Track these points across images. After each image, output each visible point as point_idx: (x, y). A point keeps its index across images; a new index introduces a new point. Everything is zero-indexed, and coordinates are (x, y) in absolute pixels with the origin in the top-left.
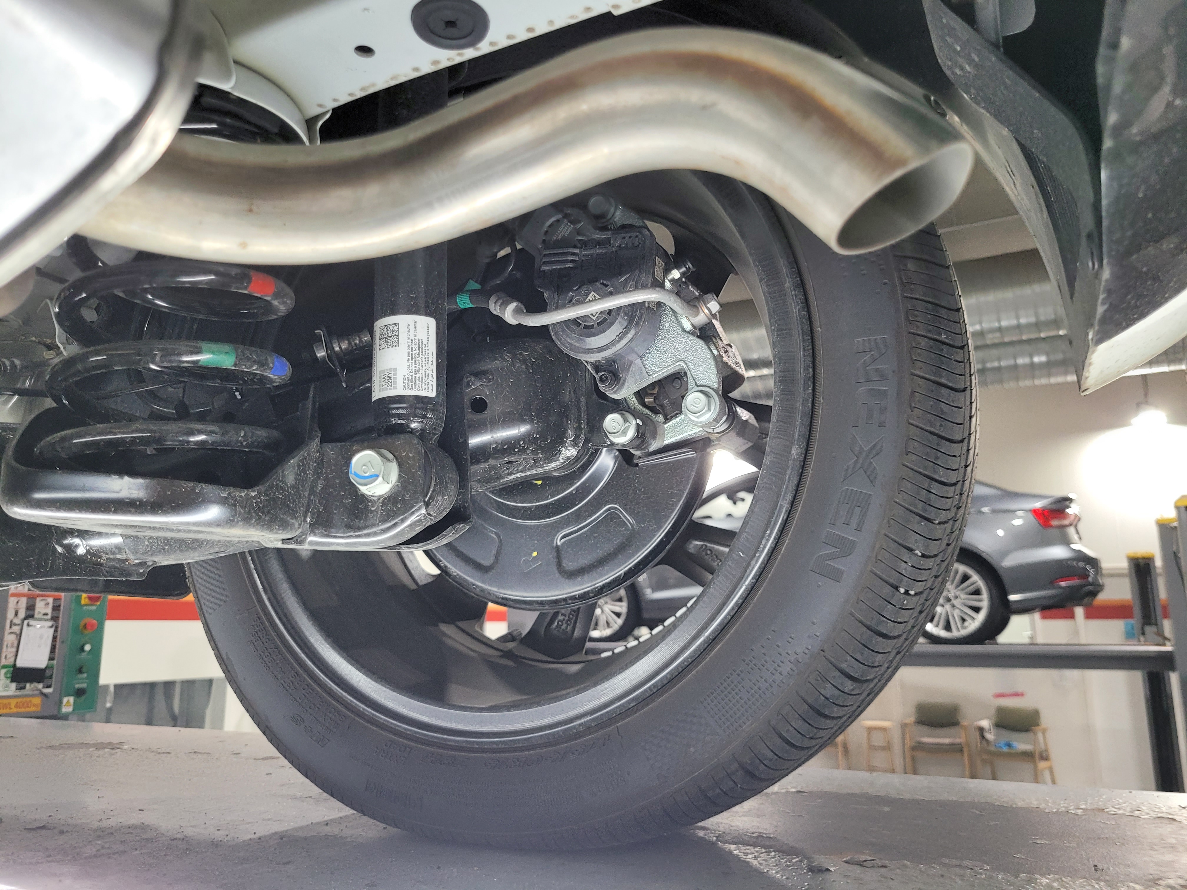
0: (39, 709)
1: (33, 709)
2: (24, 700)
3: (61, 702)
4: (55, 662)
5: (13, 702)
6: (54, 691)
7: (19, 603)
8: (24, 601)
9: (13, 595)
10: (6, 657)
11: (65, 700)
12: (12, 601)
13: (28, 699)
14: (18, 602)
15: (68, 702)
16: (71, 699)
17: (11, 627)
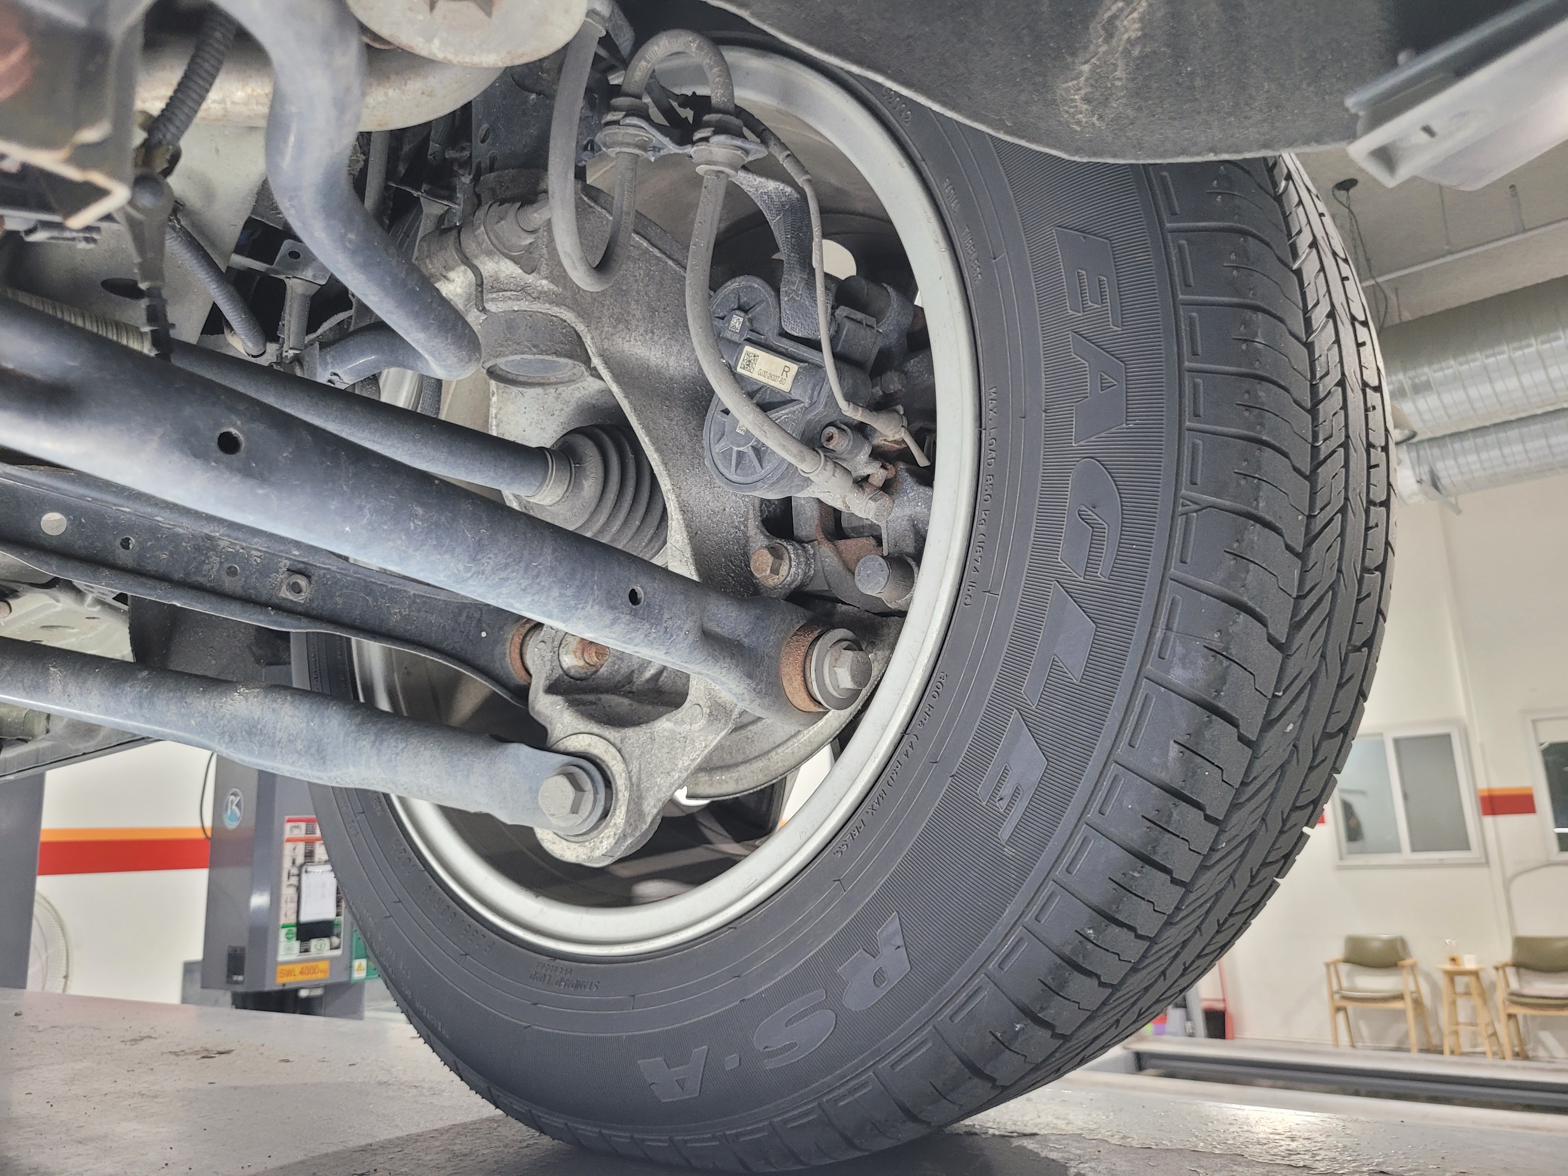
0: (327, 975)
1: (320, 976)
2: (309, 964)
3: (350, 967)
4: (342, 918)
5: (297, 968)
6: (343, 952)
7: (297, 850)
8: (301, 848)
9: (289, 840)
10: (286, 915)
11: (357, 963)
12: (288, 848)
13: (314, 964)
14: (294, 849)
15: (360, 966)
16: (364, 962)
17: (289, 878)
